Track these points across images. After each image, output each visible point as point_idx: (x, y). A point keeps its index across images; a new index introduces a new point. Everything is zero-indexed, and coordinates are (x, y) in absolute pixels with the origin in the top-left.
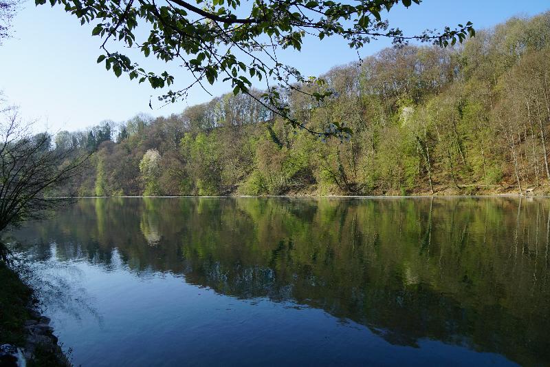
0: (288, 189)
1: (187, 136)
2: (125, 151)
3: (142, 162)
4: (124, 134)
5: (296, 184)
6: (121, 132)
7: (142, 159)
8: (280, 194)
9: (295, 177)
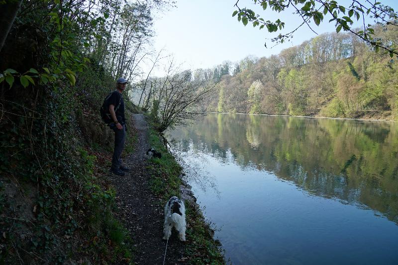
0: (363, 114)
1: (283, 71)
2: (238, 82)
3: (249, 90)
4: (238, 70)
5: (371, 110)
6: (236, 69)
7: (249, 87)
8: (356, 118)
9: (370, 104)
